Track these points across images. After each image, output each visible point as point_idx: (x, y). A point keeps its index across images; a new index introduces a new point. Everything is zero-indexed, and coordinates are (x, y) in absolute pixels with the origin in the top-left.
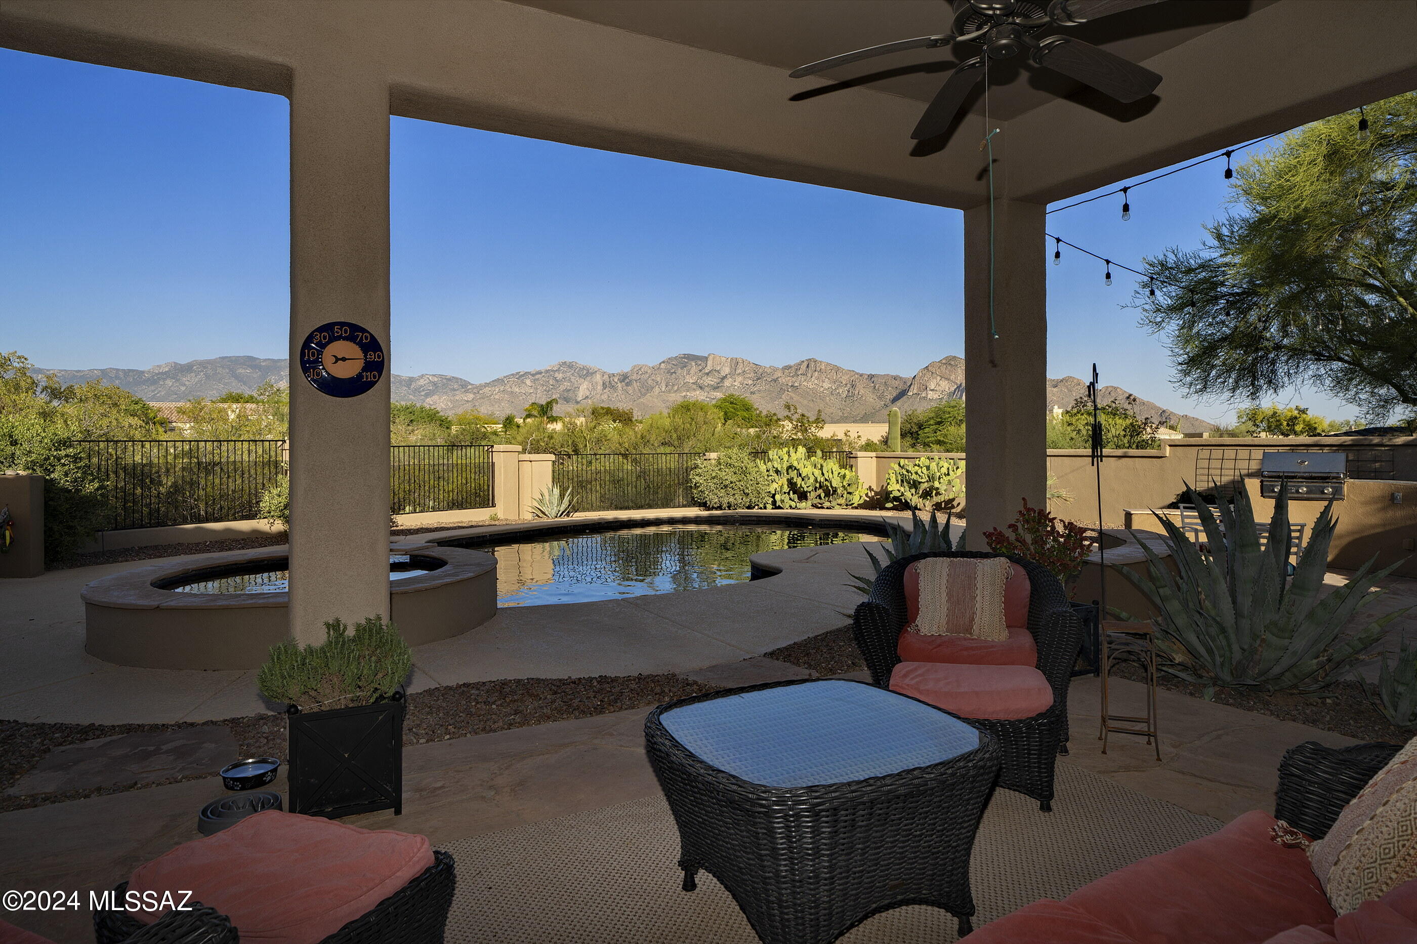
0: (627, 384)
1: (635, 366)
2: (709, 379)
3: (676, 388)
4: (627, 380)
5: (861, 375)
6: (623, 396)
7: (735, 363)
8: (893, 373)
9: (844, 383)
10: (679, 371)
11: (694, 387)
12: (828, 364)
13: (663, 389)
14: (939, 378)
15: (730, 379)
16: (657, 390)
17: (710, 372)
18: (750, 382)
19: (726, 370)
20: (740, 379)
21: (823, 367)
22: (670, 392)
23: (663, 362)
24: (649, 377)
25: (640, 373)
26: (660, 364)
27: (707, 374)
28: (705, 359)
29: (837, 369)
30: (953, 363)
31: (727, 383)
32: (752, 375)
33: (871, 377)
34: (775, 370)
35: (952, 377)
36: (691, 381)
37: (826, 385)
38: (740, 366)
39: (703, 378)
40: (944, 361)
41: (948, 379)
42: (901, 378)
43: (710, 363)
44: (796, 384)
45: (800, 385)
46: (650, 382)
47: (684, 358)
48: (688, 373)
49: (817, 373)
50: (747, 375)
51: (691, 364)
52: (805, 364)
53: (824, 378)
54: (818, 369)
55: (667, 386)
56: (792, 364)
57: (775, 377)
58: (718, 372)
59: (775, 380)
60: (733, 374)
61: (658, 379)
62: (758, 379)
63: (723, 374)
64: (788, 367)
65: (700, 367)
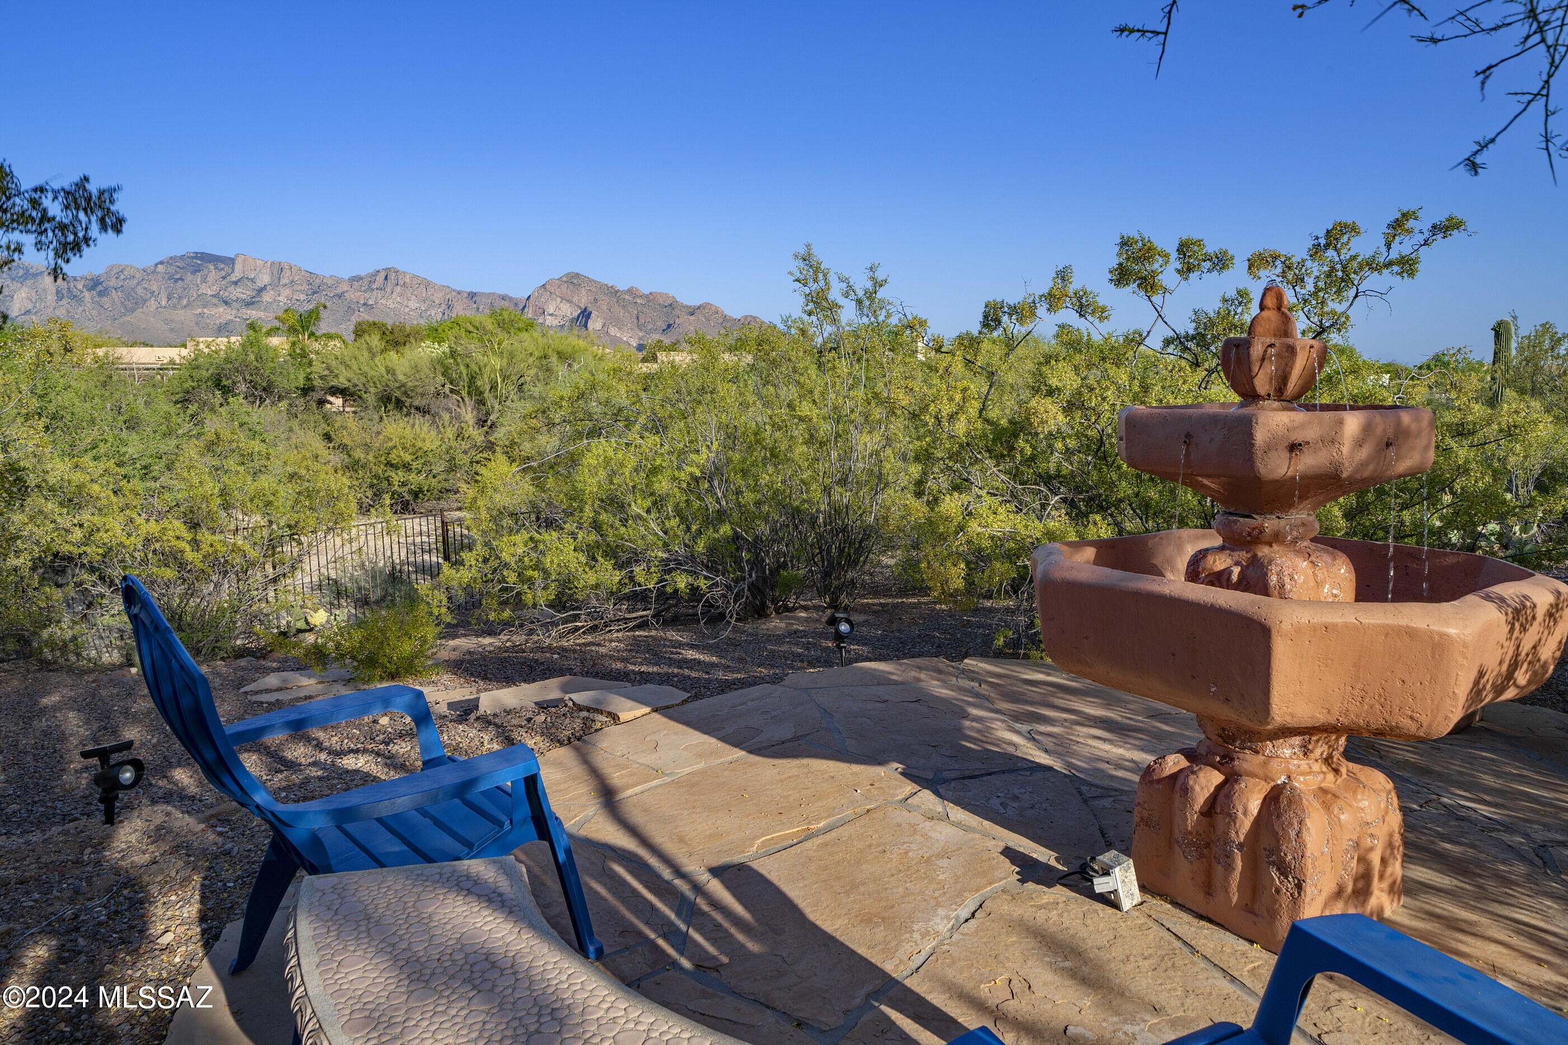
0: (101, 294)
1: (113, 266)
2: (239, 290)
3: (185, 302)
4: (100, 288)
5: (459, 293)
6: (94, 313)
7: (279, 270)
8: (501, 292)
9: (437, 302)
10: (189, 277)
11: (215, 301)
12: (414, 276)
13: (164, 303)
14: (559, 300)
15: (272, 292)
16: (152, 304)
17: (239, 280)
18: (302, 297)
19: (265, 279)
20: (287, 292)
21: (408, 280)
22: (175, 307)
23: (161, 263)
24: (138, 284)
25: (122, 277)
26: (156, 265)
27: (236, 283)
28: (232, 261)
29: (427, 284)
30: (575, 281)
31: (267, 297)
32: (305, 287)
33: (472, 295)
34: (339, 281)
35: (575, 299)
36: (210, 293)
37: (413, 304)
38: (287, 273)
39: (229, 289)
40: (564, 279)
41: (570, 302)
42: (511, 298)
43: (238, 267)
44: (370, 302)
45: (376, 303)
46: (140, 291)
47: (196, 258)
48: (204, 280)
49: (399, 287)
50: (295, 287)
51: (207, 267)
52: (383, 275)
53: (409, 295)
54: (401, 282)
55: (169, 299)
56: (363, 274)
57: (339, 291)
58: (252, 280)
59: (340, 296)
60: (276, 282)
61: (155, 288)
62: (314, 293)
63: (260, 284)
64: (358, 278)
65: (223, 273)
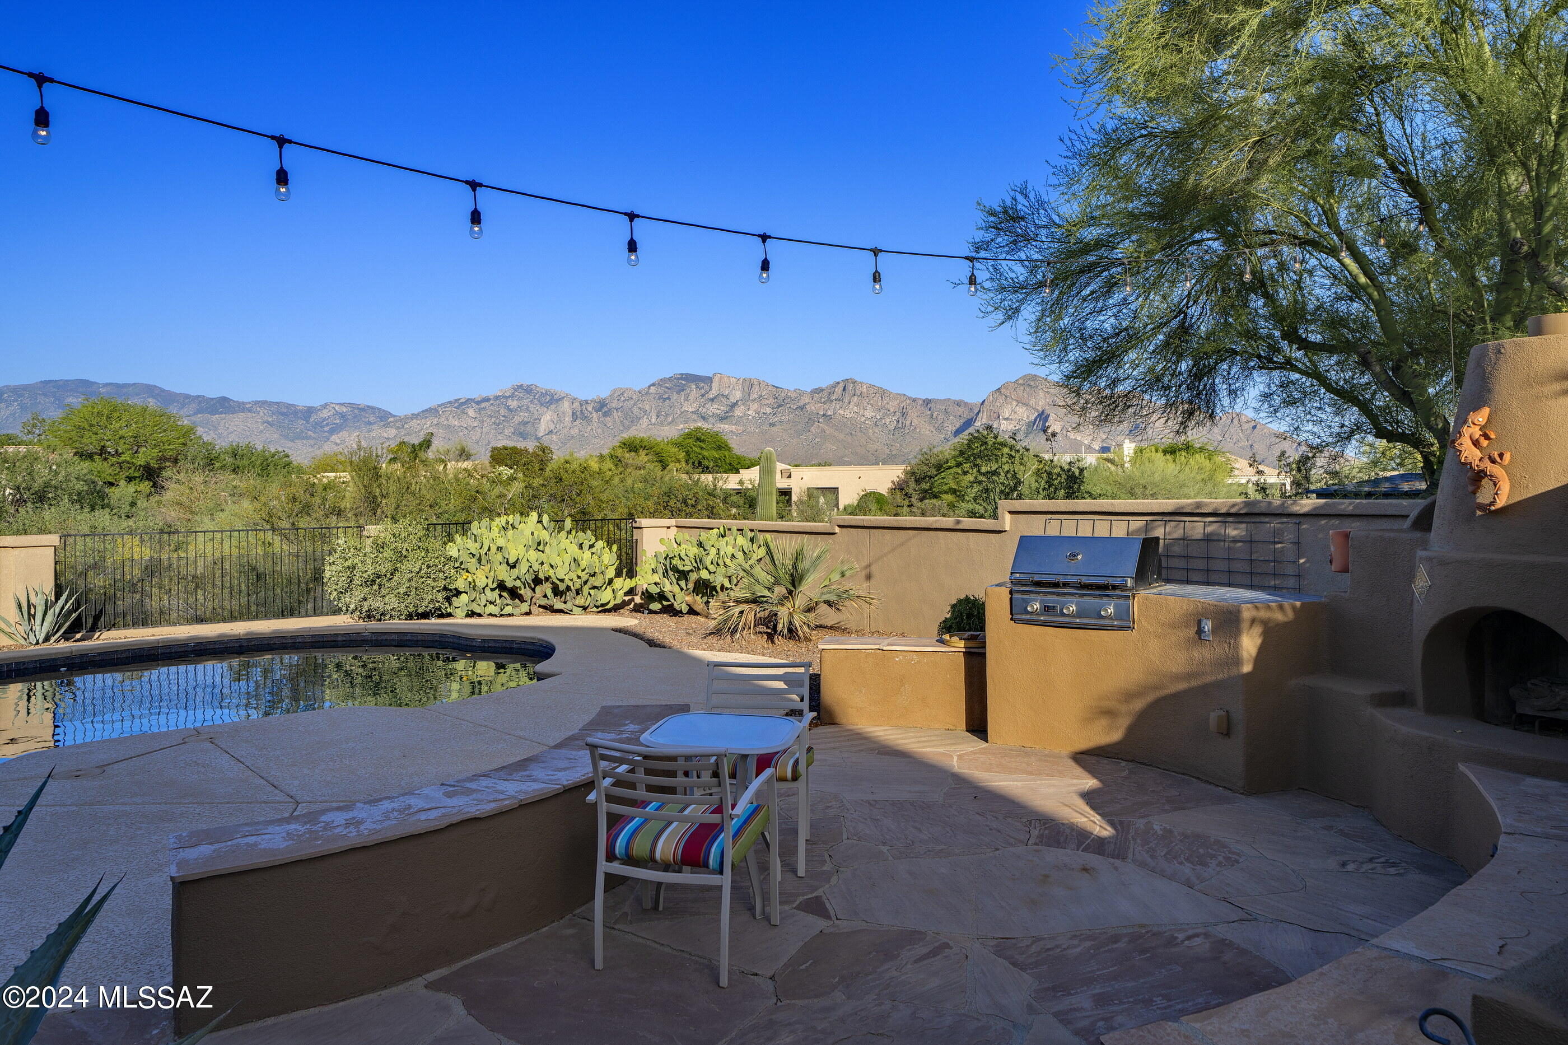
0: (606, 414)
1: (615, 390)
2: (715, 406)
3: (670, 419)
4: (605, 409)
5: (914, 400)
6: (600, 431)
7: (749, 385)
8: (956, 397)
9: (892, 410)
10: (675, 396)
11: (695, 417)
12: (871, 386)
13: (653, 421)
14: (1015, 403)
15: (743, 407)
16: (645, 422)
17: (715, 397)
18: (769, 410)
19: (737, 395)
20: (755, 406)
21: (865, 390)
22: (662, 424)
23: (653, 385)
24: (634, 404)
25: (623, 399)
26: (649, 387)
27: (712, 400)
28: (709, 380)
29: (883, 393)
30: (1032, 383)
31: (738, 412)
32: (771, 401)
33: (927, 402)
34: (802, 394)
35: (1032, 402)
36: (690, 410)
37: (869, 413)
38: (756, 389)
39: (707, 406)
40: (1021, 382)
41: (1026, 405)
42: (966, 404)
43: (715, 385)
44: (829, 413)
45: (834, 414)
46: (635, 410)
47: (681, 379)
48: (687, 399)
49: (856, 398)
50: (764, 402)
51: (691, 388)
52: (841, 386)
53: (866, 404)
54: (858, 392)
55: (658, 417)
56: (824, 386)
57: (801, 403)
58: (727, 397)
59: (802, 408)
60: (746, 400)
61: (647, 407)
62: (780, 406)
63: (733, 400)
64: (819, 391)
65: (703, 391)
